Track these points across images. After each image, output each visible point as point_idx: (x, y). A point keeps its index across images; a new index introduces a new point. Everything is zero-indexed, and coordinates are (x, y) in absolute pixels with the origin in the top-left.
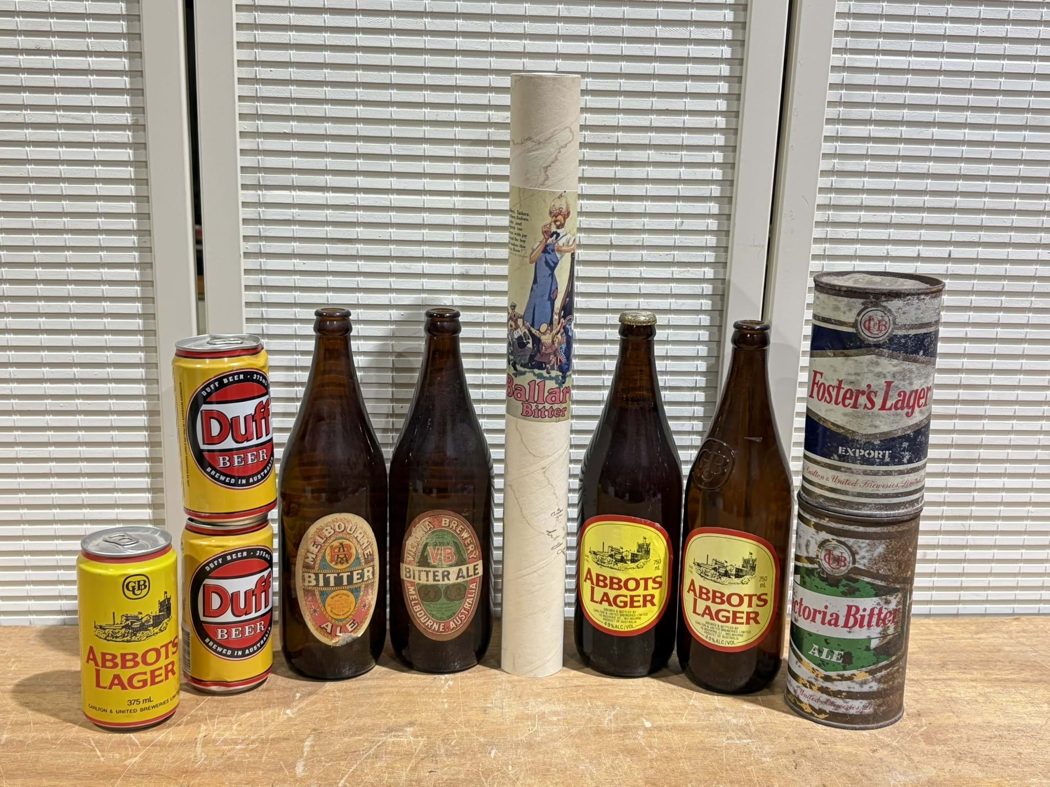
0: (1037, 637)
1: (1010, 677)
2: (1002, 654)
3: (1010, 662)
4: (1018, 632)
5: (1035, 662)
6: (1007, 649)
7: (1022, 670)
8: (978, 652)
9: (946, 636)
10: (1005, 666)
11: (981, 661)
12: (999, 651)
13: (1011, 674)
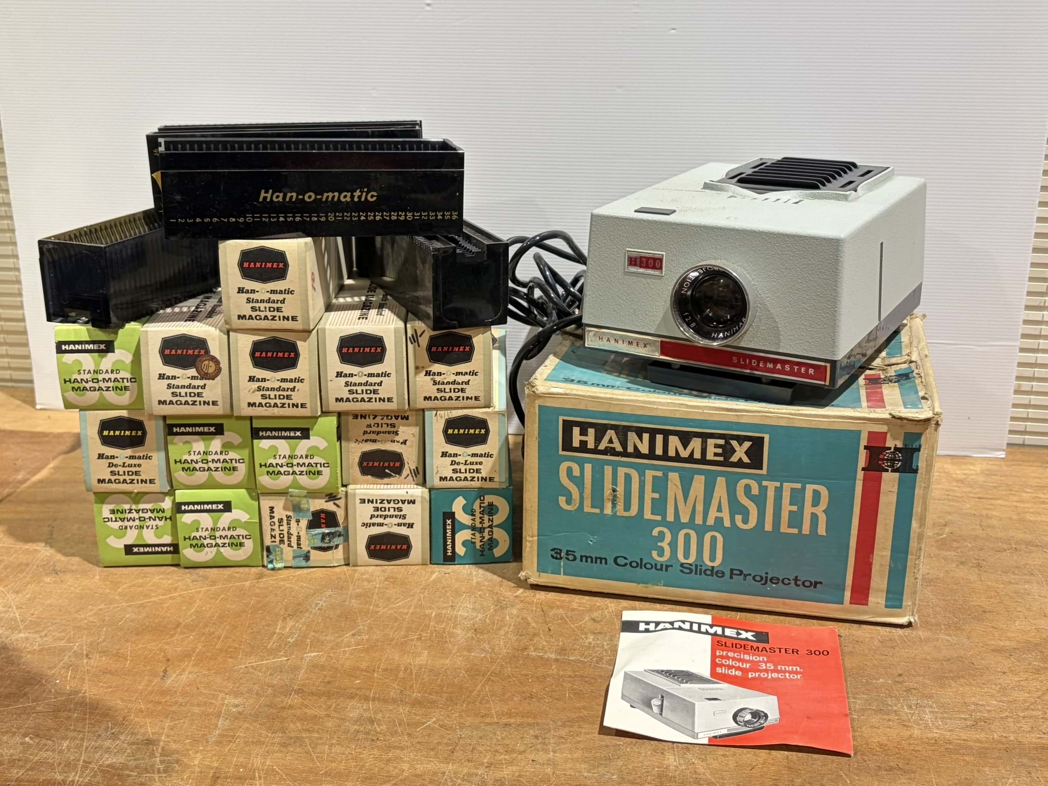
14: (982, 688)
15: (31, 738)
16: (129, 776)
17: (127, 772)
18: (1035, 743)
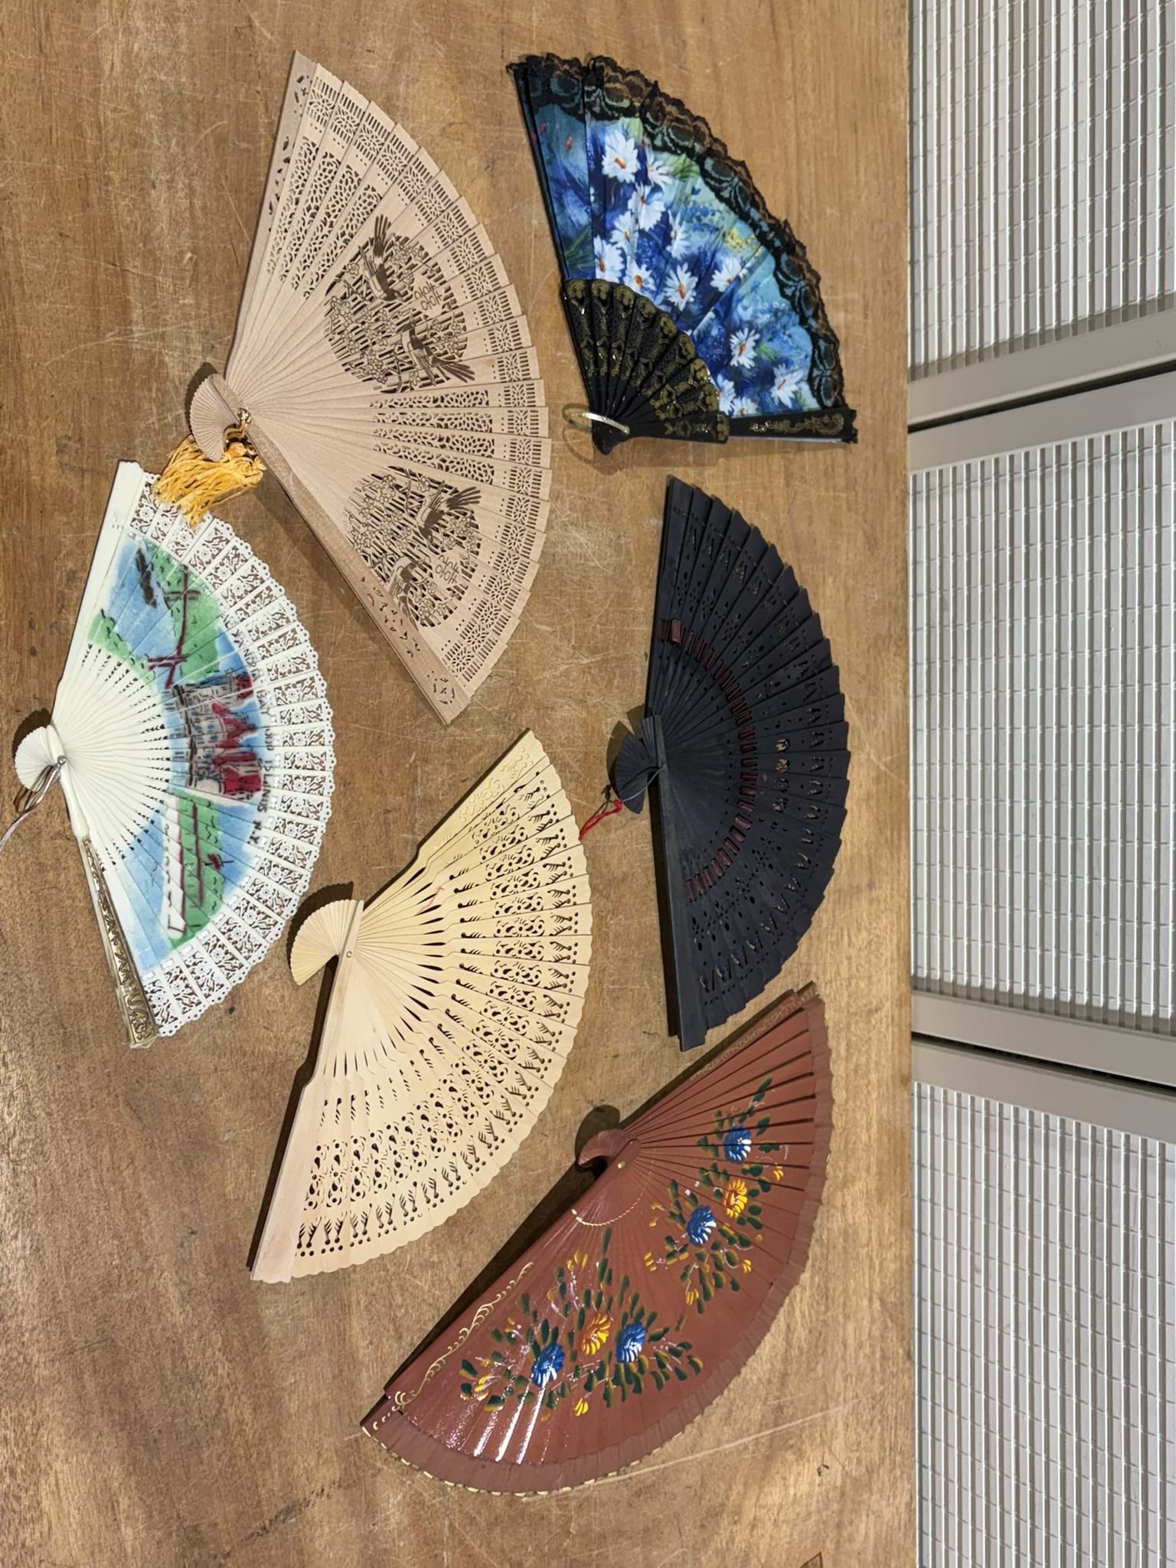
0: (873, 1370)
1: (797, 1313)
2: (841, 1318)
3: (824, 1321)
4: (882, 1350)
5: (825, 1350)
6: (851, 1326)
7: (810, 1332)
8: (845, 1291)
9: (877, 1262)
10: (818, 1313)
11: (827, 1289)
12: (847, 1317)
13: (804, 1317)
14: (430, 1245)
15: (191, 259)
16: (150, 390)
17: (154, 386)
18: (349, 1299)
